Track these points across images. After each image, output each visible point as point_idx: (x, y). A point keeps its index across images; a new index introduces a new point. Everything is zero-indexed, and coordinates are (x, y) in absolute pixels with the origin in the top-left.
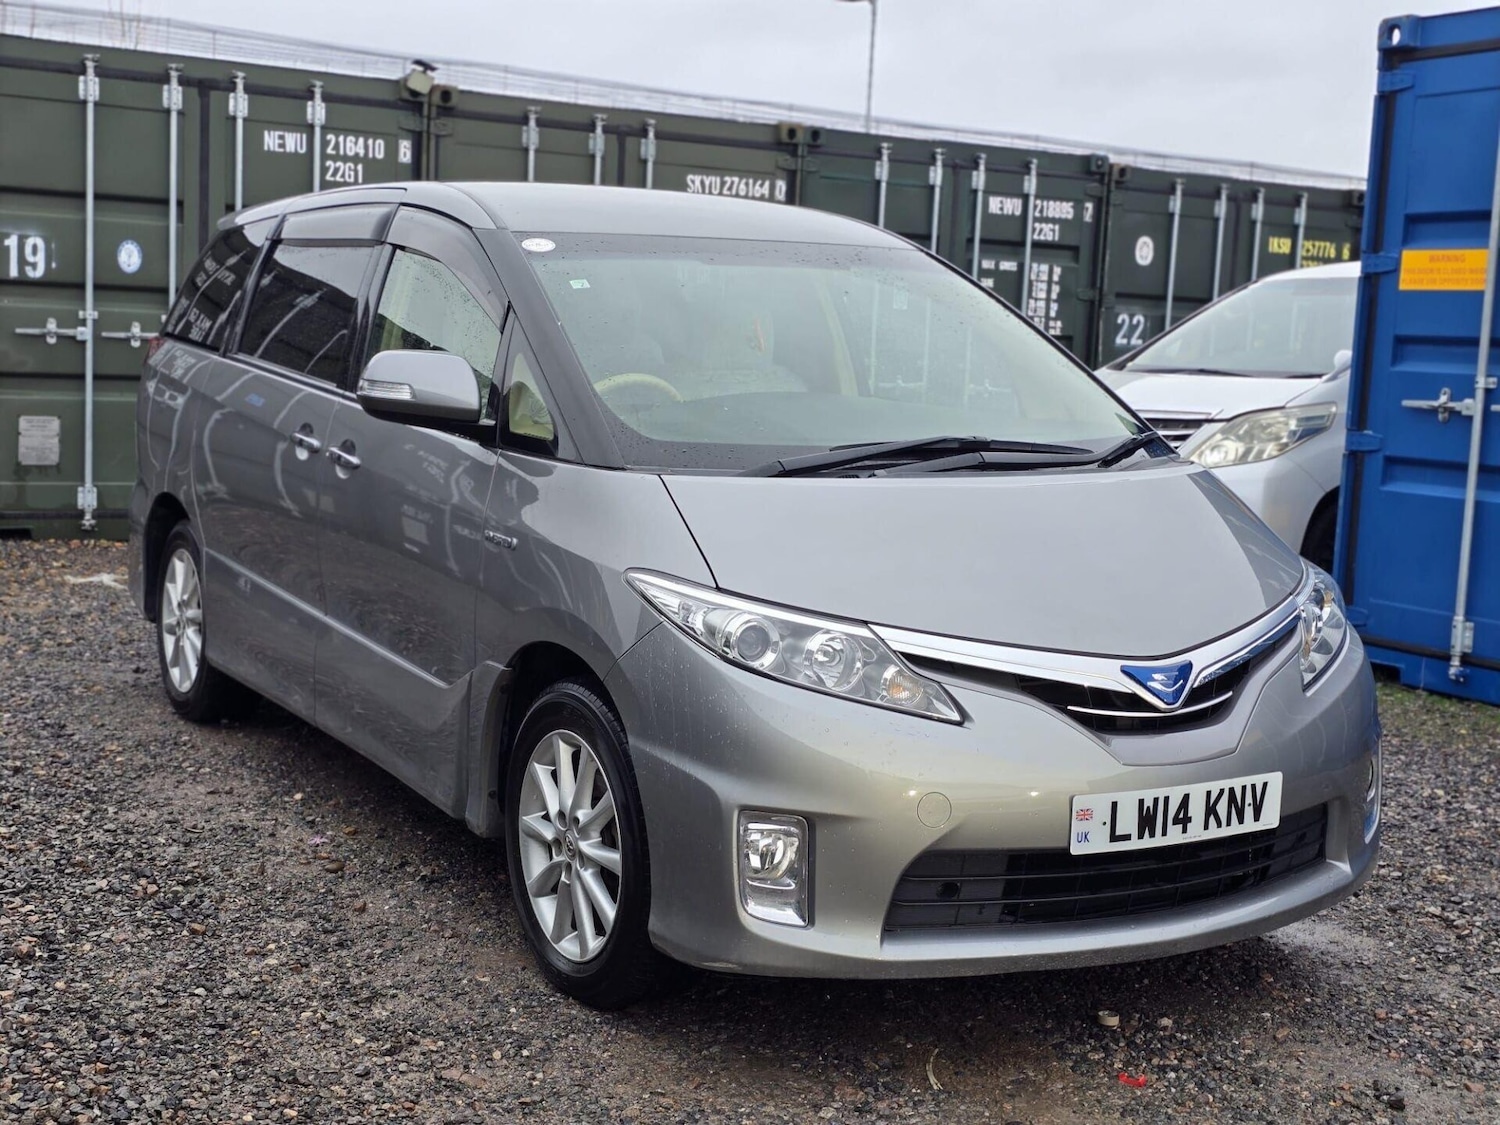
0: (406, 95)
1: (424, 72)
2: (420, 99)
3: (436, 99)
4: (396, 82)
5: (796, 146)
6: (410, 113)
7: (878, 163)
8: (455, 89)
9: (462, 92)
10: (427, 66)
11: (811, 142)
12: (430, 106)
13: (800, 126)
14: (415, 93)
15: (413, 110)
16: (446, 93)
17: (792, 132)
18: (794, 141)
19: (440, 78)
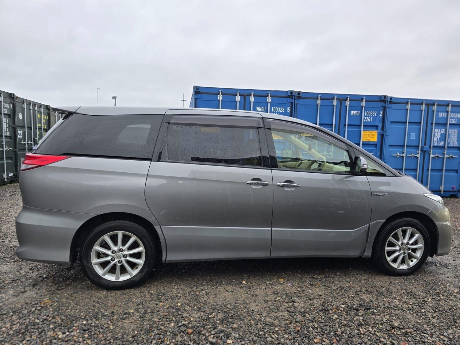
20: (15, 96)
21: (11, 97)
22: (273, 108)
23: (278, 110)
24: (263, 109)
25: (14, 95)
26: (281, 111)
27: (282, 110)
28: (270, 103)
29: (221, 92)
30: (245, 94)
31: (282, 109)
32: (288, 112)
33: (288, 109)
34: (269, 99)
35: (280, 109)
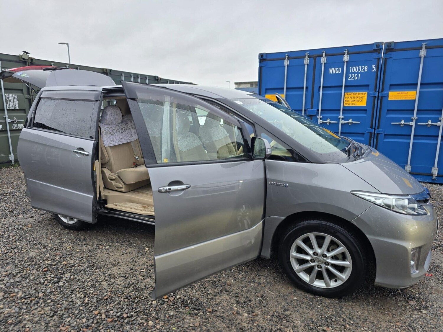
0: (22, 60)
1: (26, 54)
2: (25, 61)
3: (30, 61)
4: (18, 56)
5: (107, 73)
6: (23, 64)
7: (122, 77)
8: (34, 58)
9: (35, 59)
10: (27, 53)
11: (110, 72)
12: (28, 62)
13: (108, 69)
14: (24, 59)
15: (23, 63)
16: (32, 59)
17: (106, 70)
18: (107, 72)
19: (31, 56)
20: (159, 78)
21: (156, 79)
22: (351, 67)
23: (359, 70)
24: (338, 70)
25: (157, 77)
26: (362, 71)
27: (364, 70)
28: (347, 62)
29: (288, 56)
30: (315, 55)
31: (365, 68)
32: (373, 71)
33: (373, 68)
34: (346, 58)
35: (362, 69)
